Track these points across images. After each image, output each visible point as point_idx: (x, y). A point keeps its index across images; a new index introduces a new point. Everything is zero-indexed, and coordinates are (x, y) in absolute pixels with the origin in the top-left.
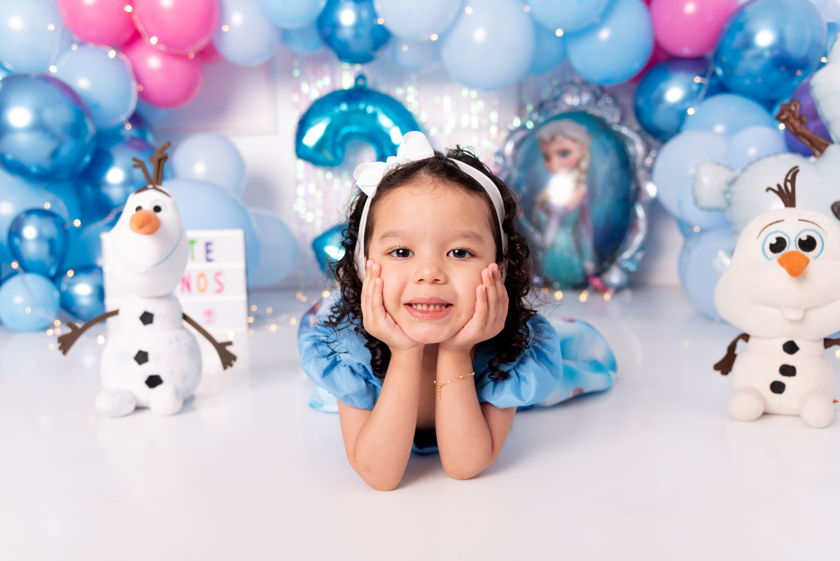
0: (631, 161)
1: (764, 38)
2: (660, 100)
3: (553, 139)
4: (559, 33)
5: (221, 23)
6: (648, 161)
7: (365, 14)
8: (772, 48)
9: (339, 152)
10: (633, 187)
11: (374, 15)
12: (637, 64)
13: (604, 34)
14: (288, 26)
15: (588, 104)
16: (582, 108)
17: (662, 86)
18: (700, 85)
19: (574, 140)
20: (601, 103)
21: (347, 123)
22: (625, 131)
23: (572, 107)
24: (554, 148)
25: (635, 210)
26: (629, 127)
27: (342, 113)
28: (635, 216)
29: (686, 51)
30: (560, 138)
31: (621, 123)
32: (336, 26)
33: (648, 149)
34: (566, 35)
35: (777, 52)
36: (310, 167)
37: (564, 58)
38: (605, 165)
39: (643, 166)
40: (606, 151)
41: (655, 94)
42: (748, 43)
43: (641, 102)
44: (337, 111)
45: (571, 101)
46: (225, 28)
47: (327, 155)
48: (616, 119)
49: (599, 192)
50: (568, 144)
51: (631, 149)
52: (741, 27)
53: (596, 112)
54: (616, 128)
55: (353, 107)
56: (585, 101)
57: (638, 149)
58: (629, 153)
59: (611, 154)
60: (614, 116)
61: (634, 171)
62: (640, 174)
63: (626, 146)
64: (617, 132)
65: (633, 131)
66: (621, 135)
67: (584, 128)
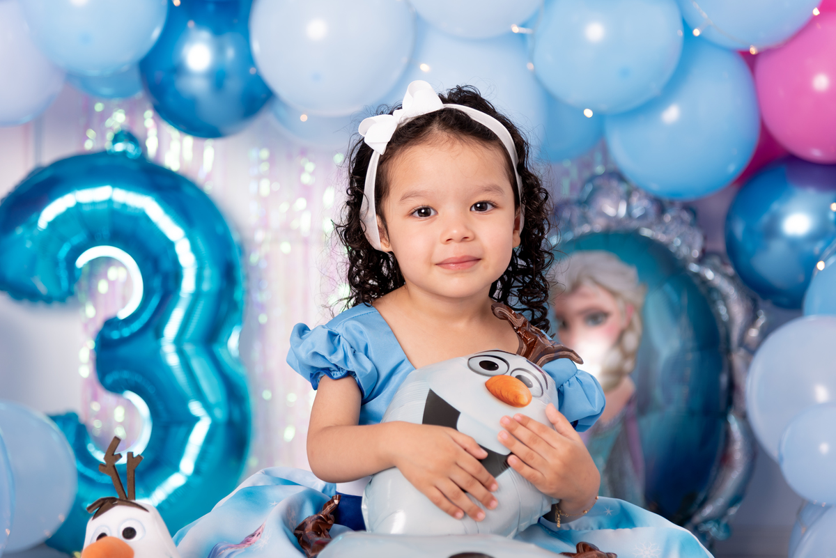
0: (722, 331)
2: (772, 231)
3: (575, 287)
4: (588, 113)
6: (754, 333)
7: (230, 53)
11: (247, 58)
12: (734, 168)
13: (671, 114)
15: (643, 217)
16: (634, 224)
17: (775, 206)
19: (614, 294)
20: (668, 218)
22: (710, 275)
23: (616, 219)
24: (577, 304)
25: (727, 423)
26: (715, 269)
28: (728, 435)
29: (816, 154)
30: (588, 287)
31: (701, 261)
32: (178, 70)
33: (752, 319)
34: (599, 116)
37: (599, 143)
38: (671, 341)
39: (742, 343)
40: (675, 313)
41: (765, 219)
43: (739, 229)
45: (612, 209)
48: (696, 253)
49: (658, 394)
50: (603, 301)
51: (722, 310)
53: (661, 237)
54: (694, 268)
56: (637, 212)
57: (734, 309)
58: (719, 315)
59: (684, 320)
60: (690, 247)
61: (728, 351)
62: (738, 358)
63: (714, 302)
64: (697, 275)
65: (725, 275)
66: (705, 281)
67: (632, 272)
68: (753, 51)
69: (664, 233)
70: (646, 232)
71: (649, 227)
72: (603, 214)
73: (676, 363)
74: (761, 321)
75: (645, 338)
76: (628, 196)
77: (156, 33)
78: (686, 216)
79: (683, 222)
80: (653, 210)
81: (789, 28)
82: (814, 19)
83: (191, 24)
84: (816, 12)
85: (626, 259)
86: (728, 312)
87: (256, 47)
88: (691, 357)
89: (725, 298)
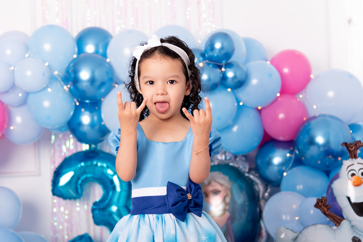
0: (256, 194)
1: (320, 140)
2: (269, 163)
3: (209, 183)
5: (9, 125)
6: (267, 194)
7: (96, 118)
8: (324, 145)
9: (79, 191)
10: (258, 210)
11: (100, 119)
12: (256, 144)
13: (235, 129)
14: (49, 127)
15: (230, 159)
16: (227, 162)
17: (270, 155)
18: (290, 158)
19: (222, 185)
20: (238, 159)
21: (85, 173)
22: (252, 177)
23: (221, 160)
24: (210, 188)
25: (260, 224)
26: (253, 175)
27: (82, 167)
28: (261, 227)
29: (281, 138)
30: (213, 183)
31: (248, 172)
32: (80, 124)
33: (266, 190)
35: (326, 148)
36: (61, 200)
38: (241, 199)
39: (263, 198)
40: (241, 189)
41: (267, 159)
42: (312, 142)
43: (259, 162)
44: (79, 166)
45: (220, 157)
46: (12, 128)
47: (72, 193)
48: (247, 170)
49: (237, 216)
50: (218, 187)
51: (256, 187)
52: (308, 132)
53: (236, 165)
54: (247, 175)
55: (89, 163)
56: (228, 158)
57: (260, 187)
58: (255, 189)
59: (244, 192)
60: (245, 168)
61: (259, 200)
62: (262, 203)
63: (254, 185)
64: (248, 177)
65: (256, 177)
66: (250, 179)
67: (227, 178)
68: (259, 108)
69: (237, 164)
70: (231, 164)
71: (232, 162)
72: (217, 159)
73: (243, 205)
74: (269, 190)
75: (232, 199)
76: (225, 153)
77: (72, 113)
78: (244, 158)
79: (242, 160)
80: (233, 157)
81: (270, 100)
82: (278, 97)
83: (83, 110)
84: (278, 95)
85: (225, 174)
86: (258, 188)
87: (103, 116)
88: (247, 203)
89: (257, 184)
